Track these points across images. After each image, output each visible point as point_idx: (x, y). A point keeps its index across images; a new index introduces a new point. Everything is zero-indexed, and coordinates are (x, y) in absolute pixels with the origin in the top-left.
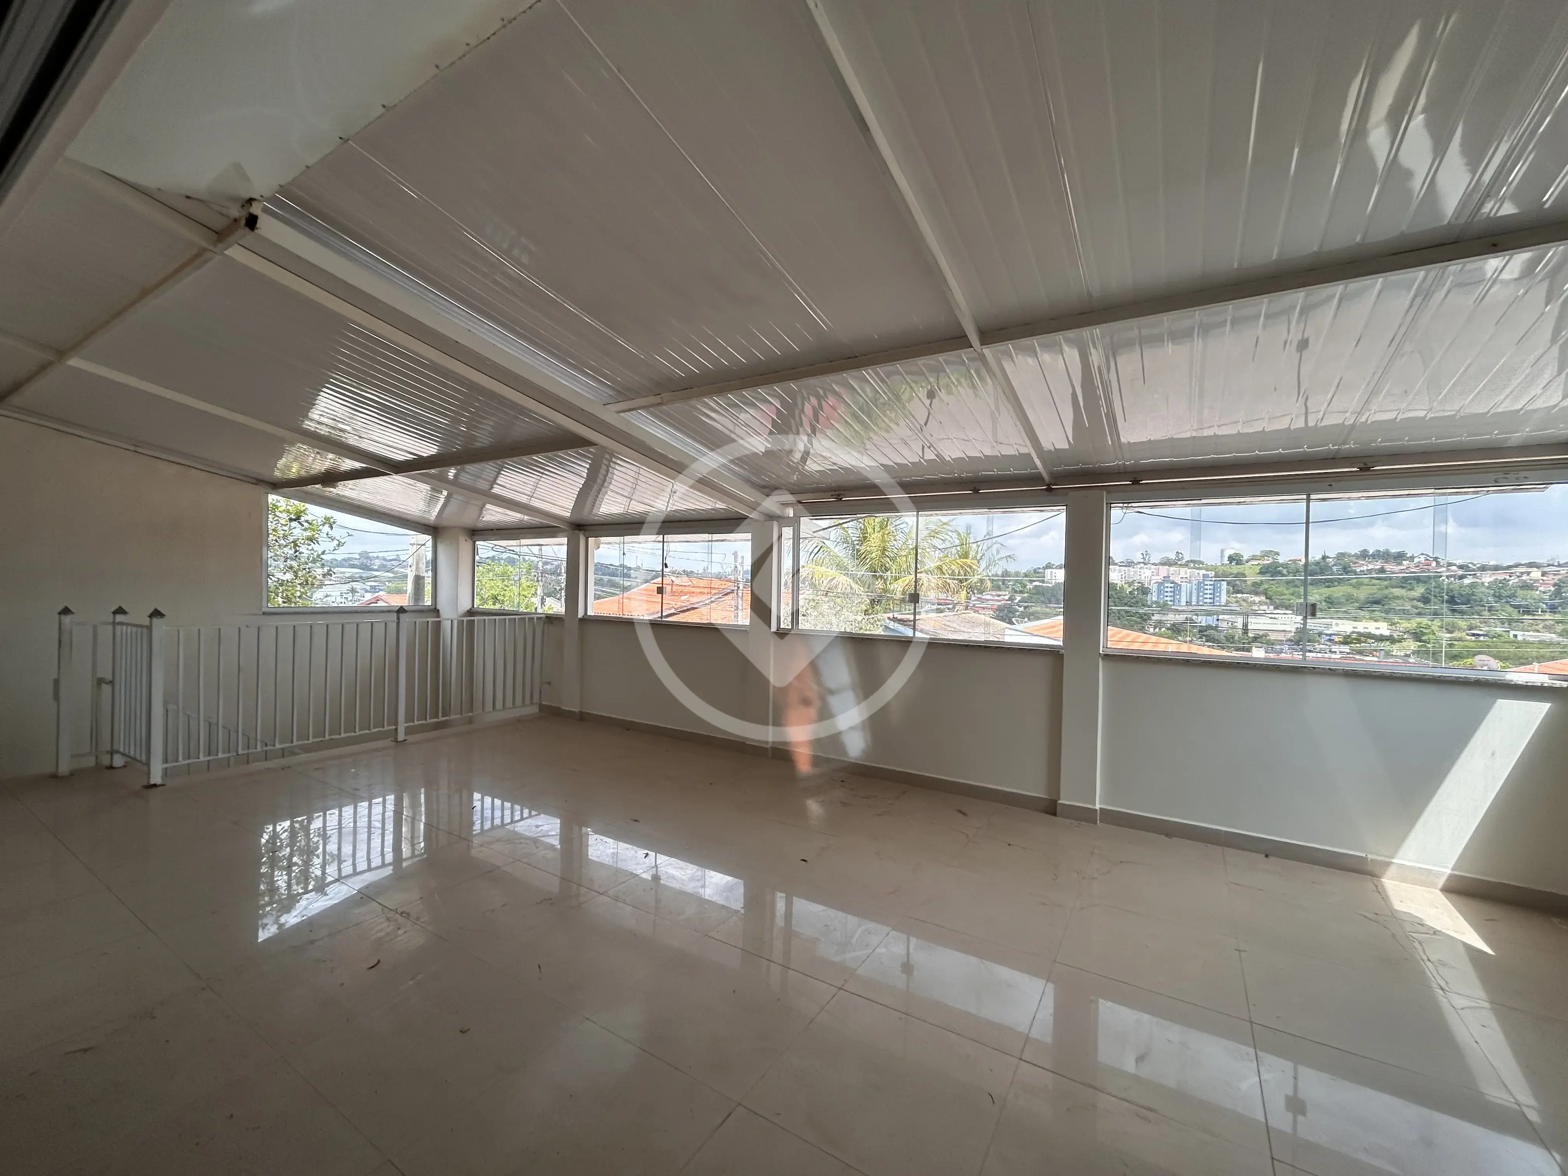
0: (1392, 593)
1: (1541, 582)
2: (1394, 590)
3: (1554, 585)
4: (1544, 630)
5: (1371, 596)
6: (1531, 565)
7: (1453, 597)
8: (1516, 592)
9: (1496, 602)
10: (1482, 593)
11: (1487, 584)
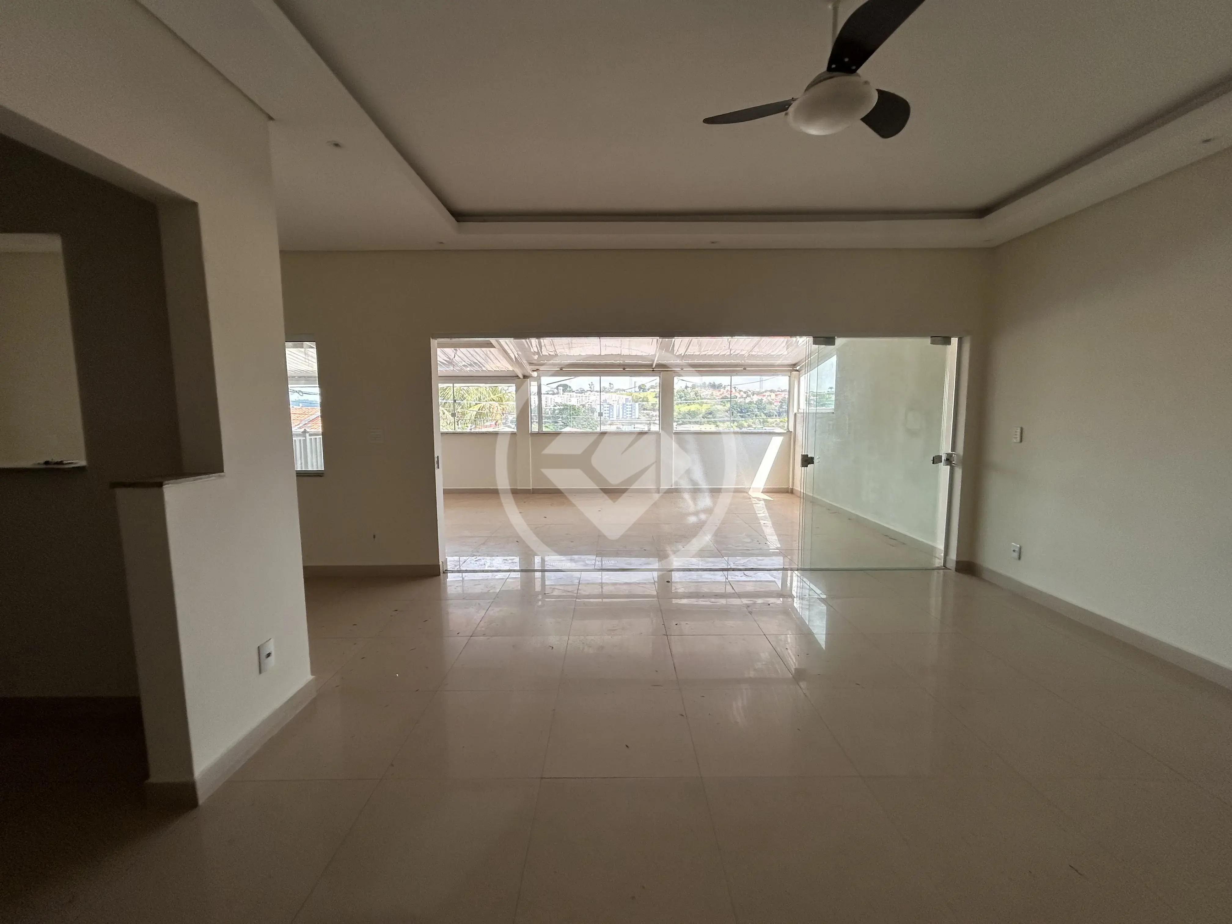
0: (716, 408)
1: (775, 400)
2: (716, 406)
3: (780, 402)
4: (776, 426)
5: (708, 410)
6: (771, 391)
7: (741, 410)
8: (766, 406)
9: (758, 411)
10: (753, 407)
11: (755, 402)
